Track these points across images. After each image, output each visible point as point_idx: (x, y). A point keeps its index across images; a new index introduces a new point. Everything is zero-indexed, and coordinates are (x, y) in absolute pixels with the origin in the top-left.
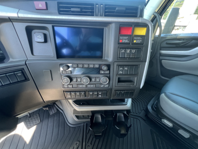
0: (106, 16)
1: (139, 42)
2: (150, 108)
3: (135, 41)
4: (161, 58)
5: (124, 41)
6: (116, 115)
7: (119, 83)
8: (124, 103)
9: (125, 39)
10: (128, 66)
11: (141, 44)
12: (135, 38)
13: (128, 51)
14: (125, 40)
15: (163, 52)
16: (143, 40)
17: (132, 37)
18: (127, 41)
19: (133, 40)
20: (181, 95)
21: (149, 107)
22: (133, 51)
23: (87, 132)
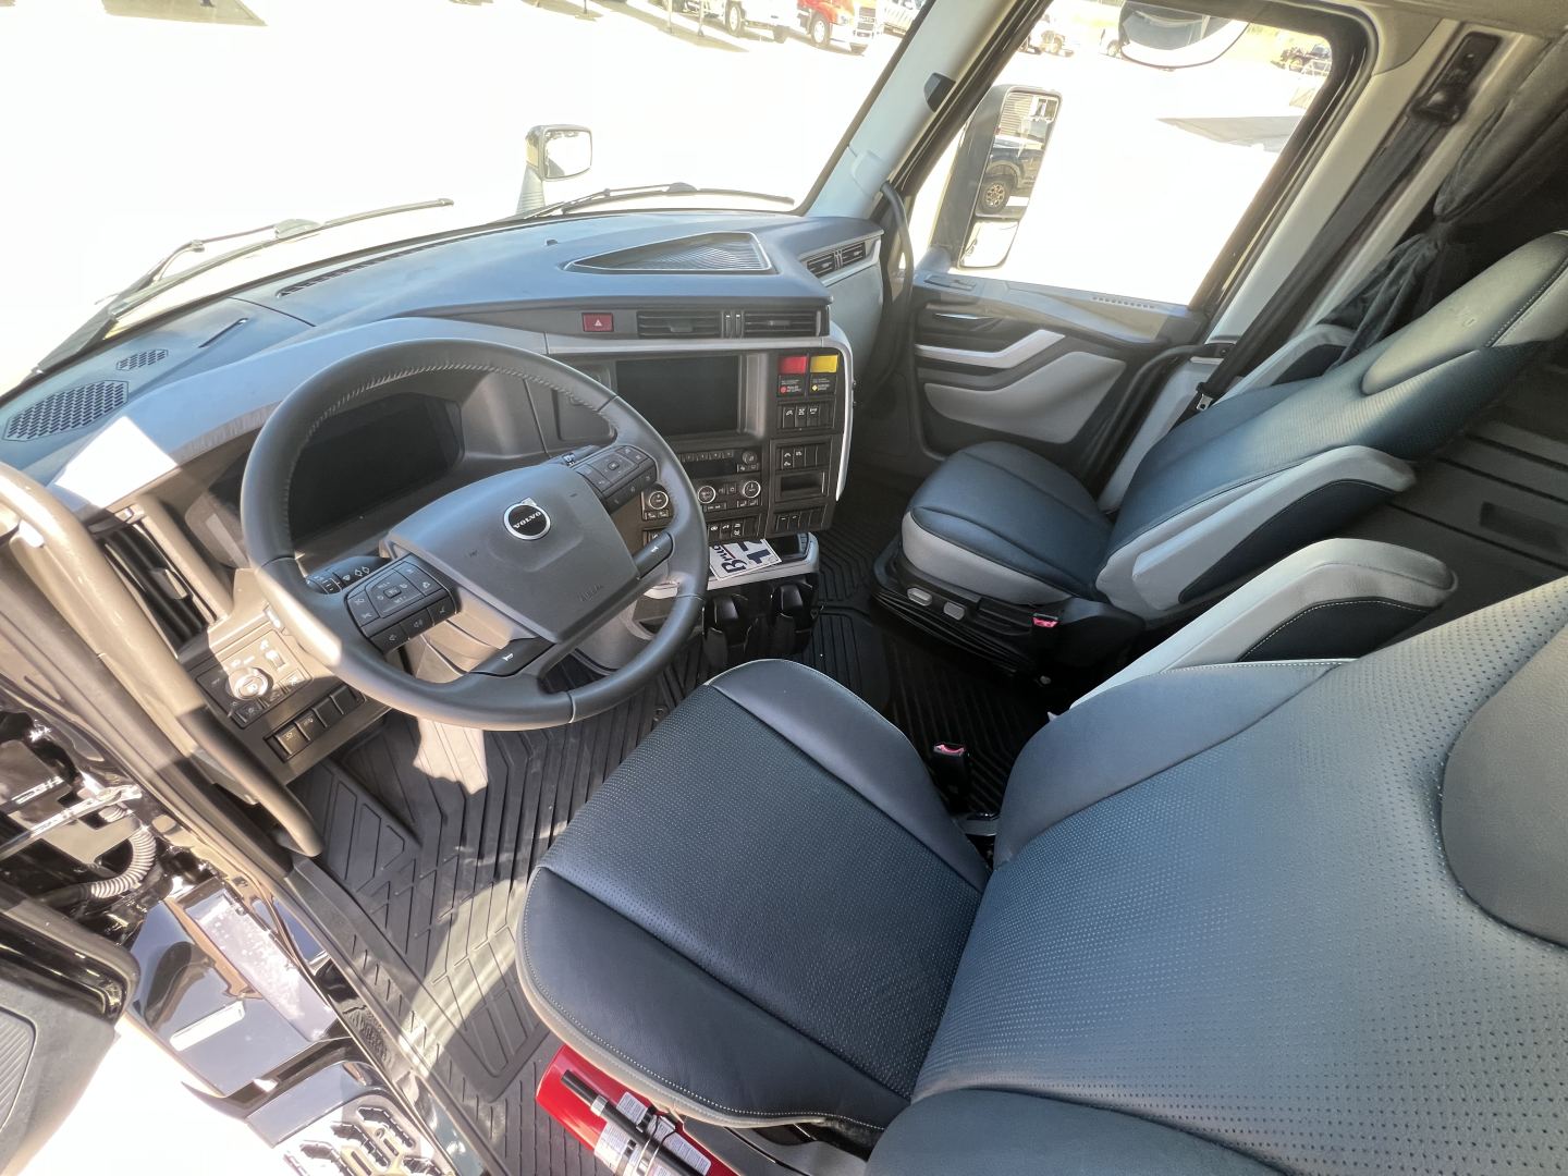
0: (747, 335)
1: (824, 387)
2: (883, 570)
3: (815, 388)
4: (922, 372)
5: (790, 389)
6: (778, 592)
7: (784, 493)
8: (795, 556)
9: (794, 385)
10: (802, 446)
11: (829, 392)
12: (815, 381)
13: (801, 412)
14: (792, 387)
15: (928, 350)
16: (832, 384)
17: (808, 377)
18: (796, 389)
19: (810, 387)
20: (959, 512)
21: (879, 571)
22: (813, 410)
23: (681, 679)
